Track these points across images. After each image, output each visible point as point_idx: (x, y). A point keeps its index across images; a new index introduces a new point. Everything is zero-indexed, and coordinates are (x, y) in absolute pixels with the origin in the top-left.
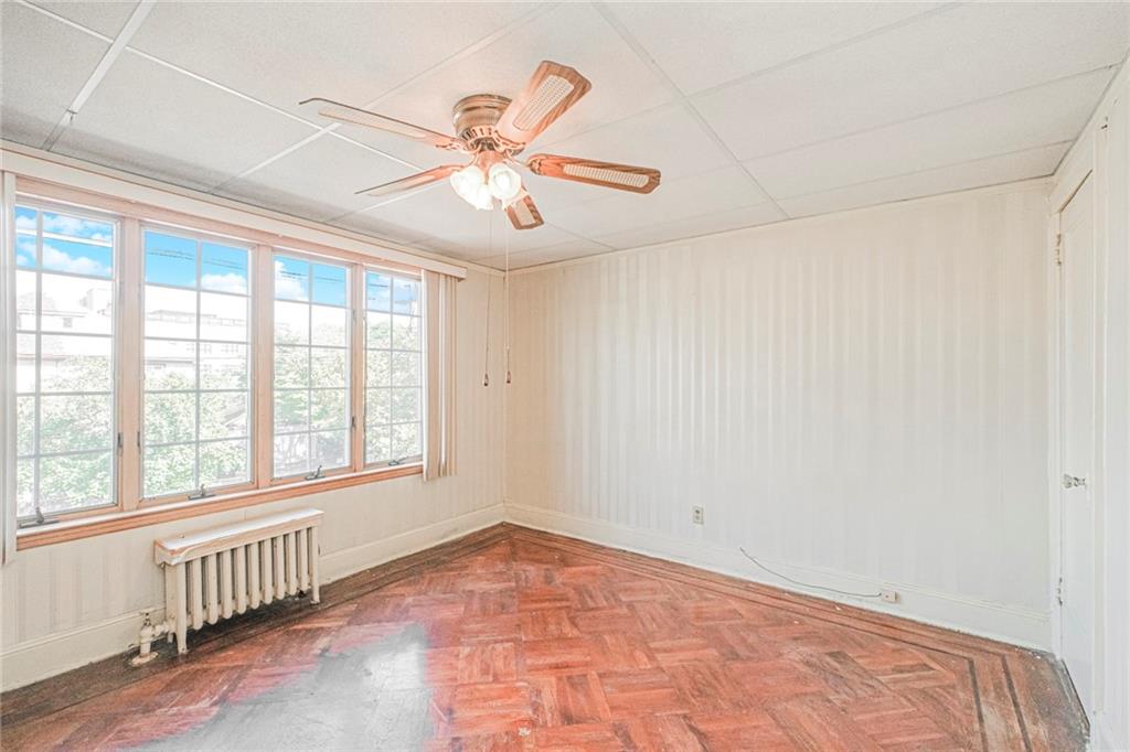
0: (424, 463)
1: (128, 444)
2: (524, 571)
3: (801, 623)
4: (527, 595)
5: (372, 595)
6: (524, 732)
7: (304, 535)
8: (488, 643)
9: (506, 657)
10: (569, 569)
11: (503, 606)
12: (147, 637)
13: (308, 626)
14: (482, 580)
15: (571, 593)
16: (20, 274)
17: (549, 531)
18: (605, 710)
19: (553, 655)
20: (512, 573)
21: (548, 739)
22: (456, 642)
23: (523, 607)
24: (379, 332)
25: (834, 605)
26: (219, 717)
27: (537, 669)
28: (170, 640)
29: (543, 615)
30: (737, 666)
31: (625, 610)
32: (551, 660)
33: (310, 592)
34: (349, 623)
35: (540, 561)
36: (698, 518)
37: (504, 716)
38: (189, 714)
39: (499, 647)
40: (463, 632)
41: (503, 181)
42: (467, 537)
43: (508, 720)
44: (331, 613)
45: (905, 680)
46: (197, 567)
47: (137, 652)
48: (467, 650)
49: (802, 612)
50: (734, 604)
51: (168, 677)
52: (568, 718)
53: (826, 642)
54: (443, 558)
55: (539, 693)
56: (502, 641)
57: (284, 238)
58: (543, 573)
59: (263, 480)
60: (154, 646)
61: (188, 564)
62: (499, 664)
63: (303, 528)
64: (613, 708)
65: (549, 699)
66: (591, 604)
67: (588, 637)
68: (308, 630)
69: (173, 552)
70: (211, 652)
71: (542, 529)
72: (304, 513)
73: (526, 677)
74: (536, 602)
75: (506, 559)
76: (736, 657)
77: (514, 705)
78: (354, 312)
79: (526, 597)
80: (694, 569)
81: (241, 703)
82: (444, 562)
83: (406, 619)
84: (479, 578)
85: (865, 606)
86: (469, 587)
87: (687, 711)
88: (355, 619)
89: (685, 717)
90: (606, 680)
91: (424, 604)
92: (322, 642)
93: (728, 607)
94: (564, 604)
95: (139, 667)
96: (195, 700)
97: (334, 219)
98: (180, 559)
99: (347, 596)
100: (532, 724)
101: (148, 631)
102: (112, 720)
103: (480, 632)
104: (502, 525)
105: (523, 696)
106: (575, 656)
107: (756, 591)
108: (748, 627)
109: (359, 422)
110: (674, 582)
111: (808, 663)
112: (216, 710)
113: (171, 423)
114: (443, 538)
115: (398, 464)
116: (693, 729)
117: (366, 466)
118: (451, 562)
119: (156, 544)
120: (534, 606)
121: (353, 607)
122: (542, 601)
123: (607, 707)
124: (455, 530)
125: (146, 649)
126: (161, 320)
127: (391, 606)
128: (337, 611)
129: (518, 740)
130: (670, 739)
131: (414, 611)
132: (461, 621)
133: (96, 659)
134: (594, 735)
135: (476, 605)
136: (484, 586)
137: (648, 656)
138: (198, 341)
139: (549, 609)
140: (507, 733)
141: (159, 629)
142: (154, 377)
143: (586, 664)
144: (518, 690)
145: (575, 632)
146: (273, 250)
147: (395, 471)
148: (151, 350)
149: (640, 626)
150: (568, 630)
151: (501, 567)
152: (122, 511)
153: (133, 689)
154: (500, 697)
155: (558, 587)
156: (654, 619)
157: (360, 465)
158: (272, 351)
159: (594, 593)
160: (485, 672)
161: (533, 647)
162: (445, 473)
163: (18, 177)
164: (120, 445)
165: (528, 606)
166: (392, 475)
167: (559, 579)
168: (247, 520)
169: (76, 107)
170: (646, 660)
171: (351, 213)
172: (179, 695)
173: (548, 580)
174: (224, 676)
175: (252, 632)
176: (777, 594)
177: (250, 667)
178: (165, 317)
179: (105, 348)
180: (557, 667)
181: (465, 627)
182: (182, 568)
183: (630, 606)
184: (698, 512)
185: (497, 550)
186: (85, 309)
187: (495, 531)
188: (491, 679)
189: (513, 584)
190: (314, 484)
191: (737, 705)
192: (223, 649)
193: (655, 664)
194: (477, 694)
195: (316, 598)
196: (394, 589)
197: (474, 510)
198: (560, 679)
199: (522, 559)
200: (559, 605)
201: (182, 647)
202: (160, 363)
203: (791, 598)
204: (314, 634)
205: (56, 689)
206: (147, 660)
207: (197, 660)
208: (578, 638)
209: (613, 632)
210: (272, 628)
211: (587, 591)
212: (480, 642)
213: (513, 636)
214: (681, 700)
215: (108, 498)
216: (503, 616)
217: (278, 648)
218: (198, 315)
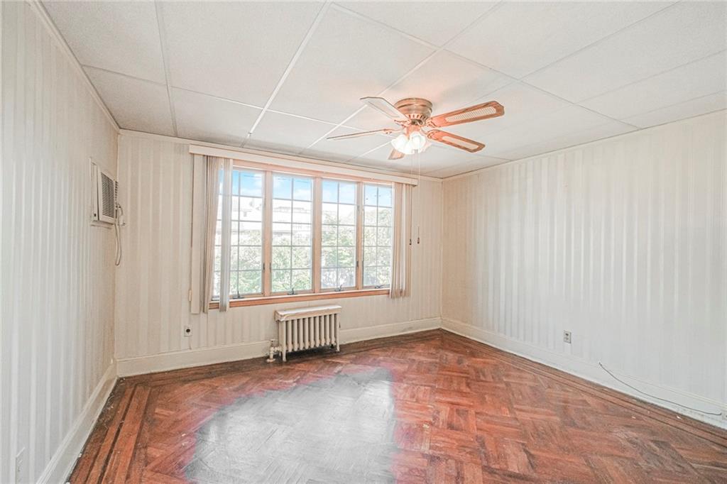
0: (390, 289)
1: (266, 268)
2: (447, 355)
3: (638, 418)
4: (445, 367)
5: (363, 353)
6: (425, 426)
7: (333, 317)
8: (417, 385)
9: (425, 393)
10: (474, 359)
11: (429, 370)
12: (272, 351)
13: (334, 360)
14: (421, 356)
15: (472, 371)
16: (233, 197)
17: (468, 337)
18: (474, 429)
19: (451, 398)
20: (439, 355)
21: (438, 432)
22: (400, 380)
23: (441, 372)
24: (383, 215)
25: (675, 414)
26: (296, 387)
27: (441, 402)
28: (280, 354)
29: (451, 379)
30: (571, 430)
31: (503, 386)
32: (449, 400)
33: (336, 346)
34: (351, 363)
35: (457, 352)
36: (567, 339)
37: (417, 417)
38: (285, 383)
39: (423, 388)
40: (405, 378)
41: (416, 140)
42: (417, 333)
43: (418, 419)
44: (344, 357)
45: (719, 471)
46: (290, 324)
47: (268, 357)
48: (405, 385)
49: (645, 413)
50: (586, 397)
51: (280, 368)
52: (451, 427)
53: (653, 433)
54: (402, 342)
55: (438, 412)
56: (425, 386)
57: (327, 173)
58: (457, 358)
59: (317, 290)
60: (274, 356)
61: (287, 322)
62: (421, 395)
63: (332, 313)
64: (478, 429)
65: (444, 416)
66: (482, 378)
67: (474, 394)
68: (333, 362)
69: (281, 316)
70: (294, 363)
71: (464, 335)
72: (333, 306)
73: (434, 404)
74: (449, 371)
75: (437, 348)
76: (574, 425)
77: (424, 415)
78: (358, 207)
79: (443, 368)
80: (563, 372)
81: (304, 384)
82: (402, 344)
83: (379, 366)
84: (420, 354)
85: (706, 421)
86: (413, 357)
87: (525, 442)
88: (354, 361)
89: (523, 444)
90: (478, 416)
91: (387, 362)
92: (339, 368)
93: (581, 398)
94: (465, 375)
95: (269, 363)
96: (288, 379)
97: (349, 161)
98: (283, 319)
99: (352, 351)
100: (431, 424)
101: (272, 349)
102: (260, 379)
103: (414, 379)
104: (439, 329)
105: (429, 412)
106: (465, 401)
107: (606, 393)
108: (593, 412)
109: (360, 264)
110: (543, 377)
111: (631, 442)
112: (295, 384)
113: (284, 264)
114: (403, 331)
115: (379, 287)
116: (526, 452)
117: (363, 287)
118: (406, 344)
119: (276, 312)
120: (447, 373)
121: (354, 356)
122: (453, 372)
123: (475, 427)
124: (411, 328)
125: (272, 356)
126: (280, 211)
127: (372, 359)
128: (347, 357)
129: (422, 430)
130: (509, 451)
131: (383, 363)
132: (404, 372)
133: (256, 357)
134: (463, 438)
135: (414, 367)
136: (422, 359)
137: (509, 410)
138: (292, 223)
139: (455, 376)
140: (417, 425)
141: (277, 349)
142: (277, 240)
143: (470, 406)
144: (428, 408)
145: (468, 390)
146: (322, 178)
147: (377, 292)
148: (275, 228)
149: (510, 395)
150: (464, 388)
151: (433, 351)
152: (264, 296)
153: (267, 370)
154: (417, 409)
155: (464, 366)
156: (521, 394)
157: (360, 287)
158: (321, 227)
159: (486, 373)
160: (413, 397)
161: (442, 392)
162: (405, 295)
163: (234, 160)
164: (264, 268)
165: (444, 373)
166: (376, 293)
167: (466, 362)
168: (309, 307)
169: (251, 132)
170: (508, 412)
171: (355, 158)
172: (282, 376)
173: (459, 362)
174: (298, 373)
175: (311, 358)
176: (626, 398)
177: (308, 372)
178: (283, 210)
179: (259, 227)
180: (452, 404)
181: (406, 375)
182: (285, 323)
183: (507, 384)
184: (567, 335)
185: (432, 342)
186: (251, 208)
187: (435, 332)
188: (415, 400)
189: (438, 360)
190: (339, 294)
191: (563, 448)
192: (299, 363)
193: (513, 416)
194: (407, 405)
195: (338, 349)
196: (374, 352)
197: (422, 319)
198: (452, 409)
199: (446, 349)
200: (462, 375)
201: (284, 359)
202: (280, 233)
203: (639, 404)
204: (336, 364)
205: (243, 364)
206: (271, 361)
207: (289, 365)
208: (469, 393)
209: (492, 395)
210: (318, 358)
211: (482, 372)
212: (413, 384)
213: (431, 384)
214: (525, 436)
215: (260, 291)
216: (428, 375)
217: (320, 366)
218: (292, 208)
